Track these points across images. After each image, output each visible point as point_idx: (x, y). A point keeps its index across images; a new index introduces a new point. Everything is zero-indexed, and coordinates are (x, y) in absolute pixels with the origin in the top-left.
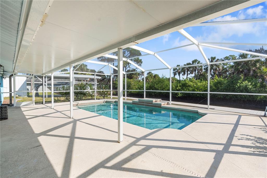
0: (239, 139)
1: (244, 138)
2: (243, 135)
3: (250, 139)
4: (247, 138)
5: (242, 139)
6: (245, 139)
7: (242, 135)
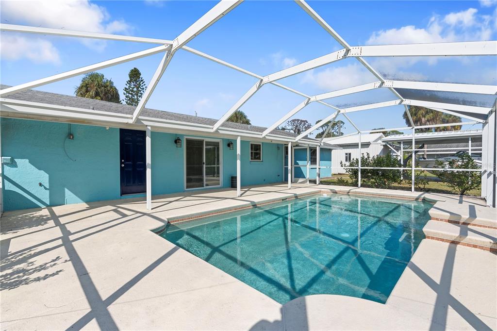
0: (58, 258)
1: (51, 266)
2: (55, 272)
3: (39, 270)
4: (45, 269)
5: (53, 261)
6: (48, 265)
7: (57, 273)
